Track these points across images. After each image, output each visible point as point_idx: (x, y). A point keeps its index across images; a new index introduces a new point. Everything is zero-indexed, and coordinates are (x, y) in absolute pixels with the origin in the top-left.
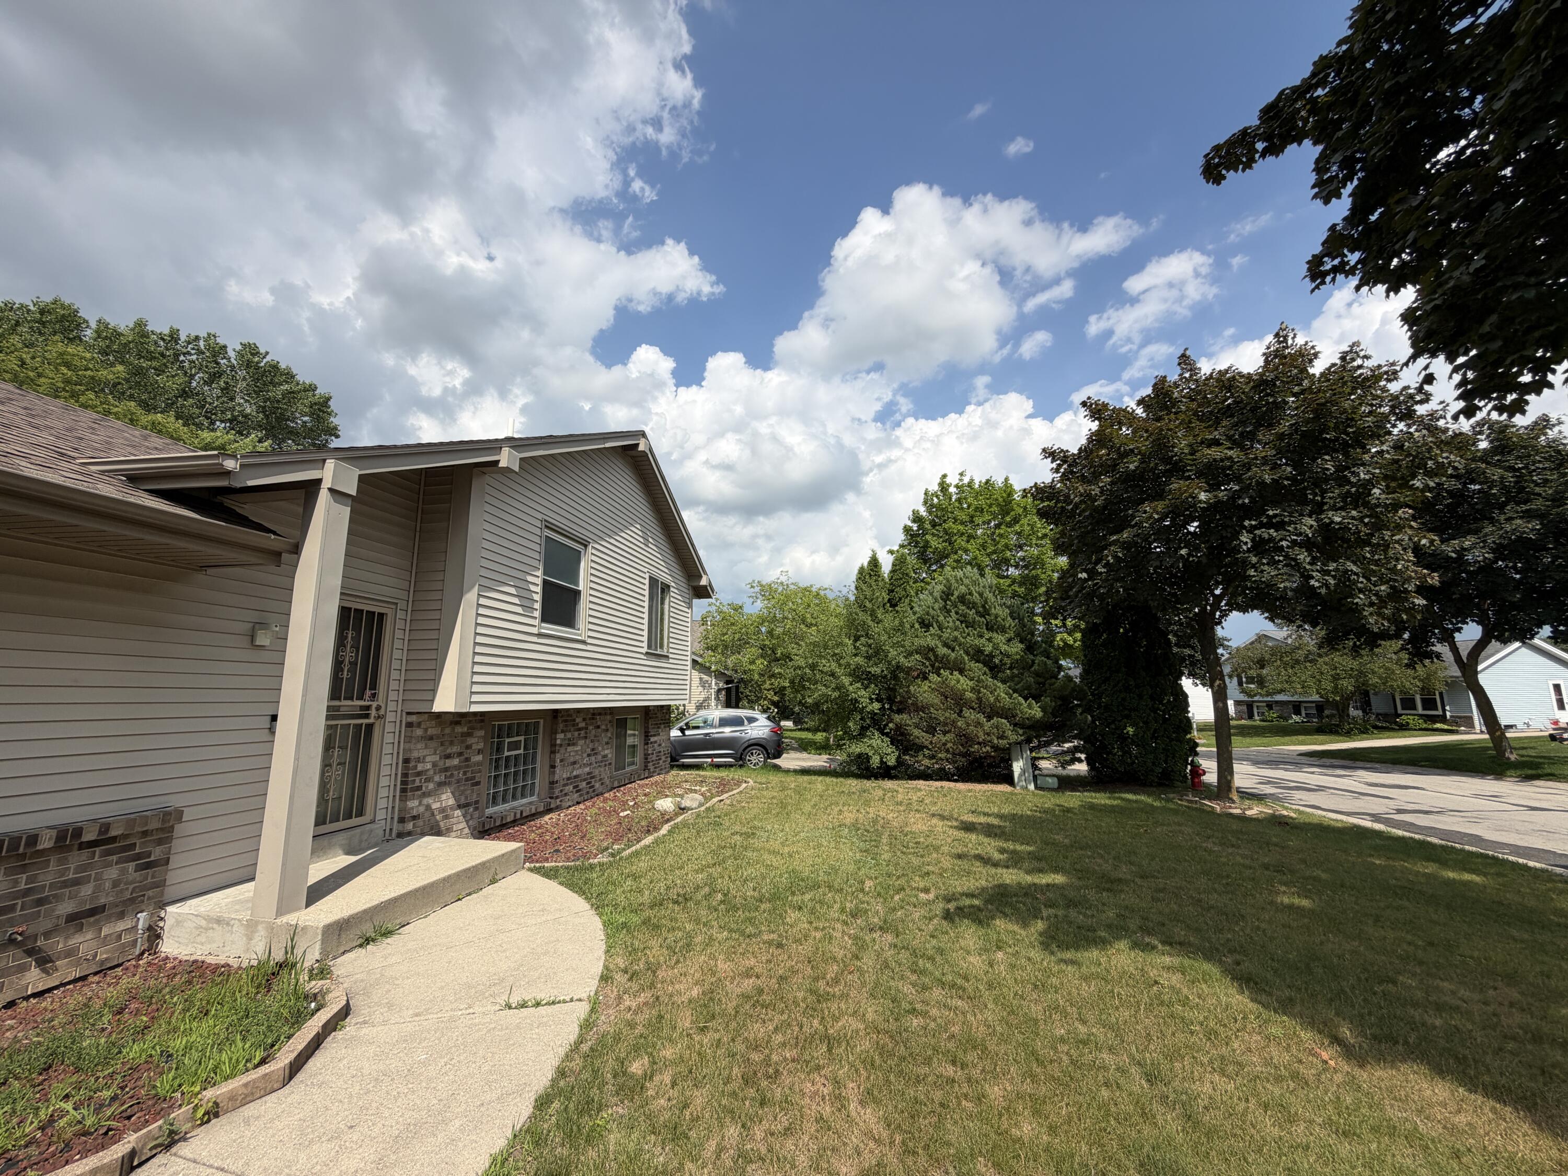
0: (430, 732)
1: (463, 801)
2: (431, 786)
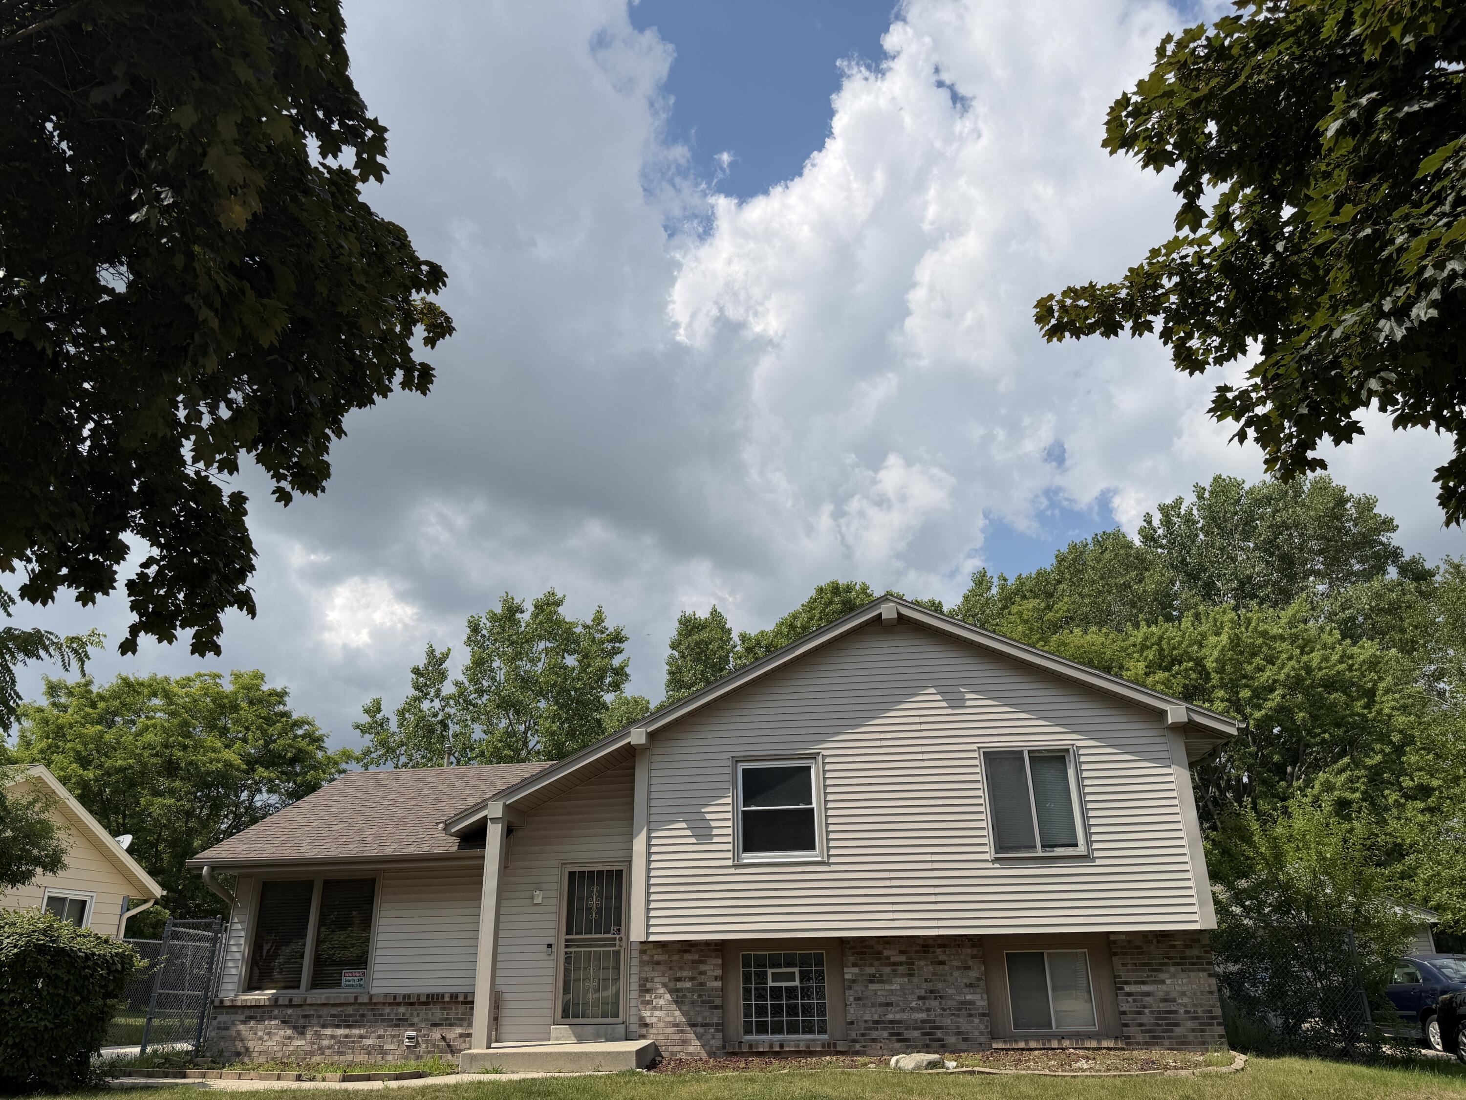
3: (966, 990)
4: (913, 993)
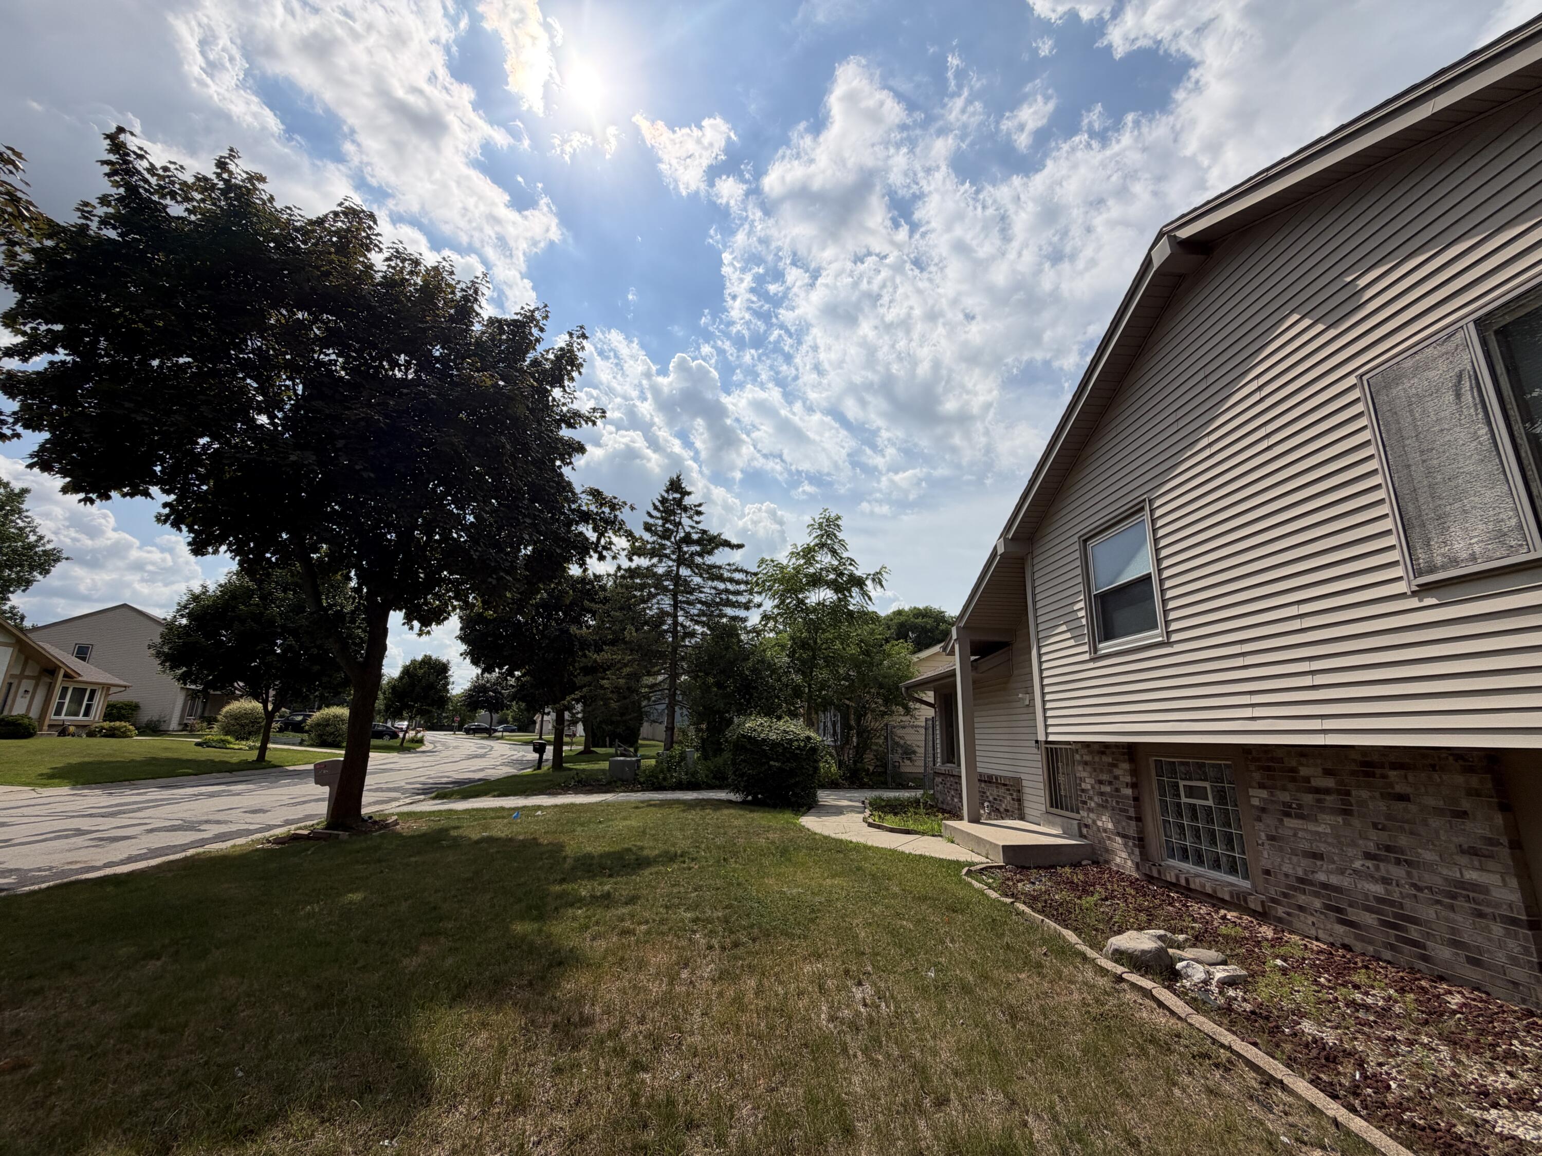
2: (1093, 804)
3: (1464, 860)
4: (1353, 844)
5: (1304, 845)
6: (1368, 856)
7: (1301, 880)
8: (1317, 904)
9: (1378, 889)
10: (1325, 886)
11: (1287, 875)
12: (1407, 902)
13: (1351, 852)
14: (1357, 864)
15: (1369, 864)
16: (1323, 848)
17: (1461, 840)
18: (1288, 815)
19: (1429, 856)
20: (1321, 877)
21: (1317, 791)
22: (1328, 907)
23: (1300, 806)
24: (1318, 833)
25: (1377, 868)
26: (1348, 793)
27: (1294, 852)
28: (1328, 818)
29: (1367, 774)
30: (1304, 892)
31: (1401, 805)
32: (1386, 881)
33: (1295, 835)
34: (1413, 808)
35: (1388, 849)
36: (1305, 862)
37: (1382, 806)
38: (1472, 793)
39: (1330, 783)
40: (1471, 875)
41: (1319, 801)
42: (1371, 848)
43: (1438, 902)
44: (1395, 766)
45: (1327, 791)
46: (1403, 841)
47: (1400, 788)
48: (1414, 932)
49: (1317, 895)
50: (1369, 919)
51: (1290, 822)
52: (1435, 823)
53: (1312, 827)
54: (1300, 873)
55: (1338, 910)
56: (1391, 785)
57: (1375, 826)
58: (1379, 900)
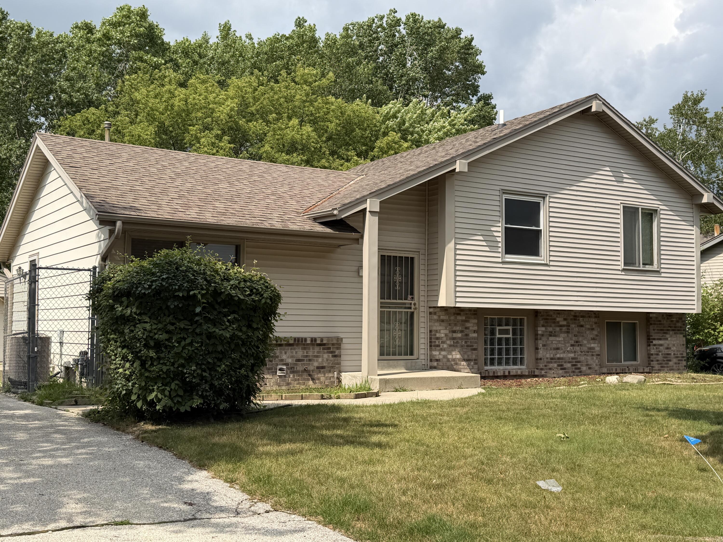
0: (442, 317)
1: (466, 357)
2: (445, 346)
3: (591, 342)
4: (569, 343)
5: (555, 346)
6: (572, 345)
7: (552, 359)
8: (555, 365)
9: (572, 355)
10: (559, 358)
11: (547, 358)
12: (579, 357)
13: (568, 345)
14: (568, 349)
15: (572, 348)
16: (560, 345)
17: (591, 336)
18: (551, 336)
19: (585, 342)
20: (558, 356)
21: (561, 326)
22: (558, 366)
23: (555, 332)
24: (559, 341)
25: (573, 348)
26: (569, 326)
27: (551, 349)
28: (563, 335)
29: (575, 320)
30: (552, 363)
31: (582, 328)
32: (575, 352)
33: (552, 343)
34: (584, 329)
35: (577, 342)
36: (554, 352)
37: (577, 329)
38: (596, 323)
39: (565, 323)
40: (592, 345)
41: (561, 329)
42: (573, 343)
43: (585, 355)
44: (583, 317)
45: (563, 326)
46: (580, 339)
47: (582, 323)
48: (579, 365)
49: (555, 362)
50: (569, 365)
51: (551, 338)
52: (588, 332)
53: (558, 339)
54: (552, 356)
55: (562, 365)
56: (580, 323)
57: (575, 336)
58: (573, 358)
